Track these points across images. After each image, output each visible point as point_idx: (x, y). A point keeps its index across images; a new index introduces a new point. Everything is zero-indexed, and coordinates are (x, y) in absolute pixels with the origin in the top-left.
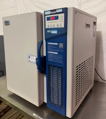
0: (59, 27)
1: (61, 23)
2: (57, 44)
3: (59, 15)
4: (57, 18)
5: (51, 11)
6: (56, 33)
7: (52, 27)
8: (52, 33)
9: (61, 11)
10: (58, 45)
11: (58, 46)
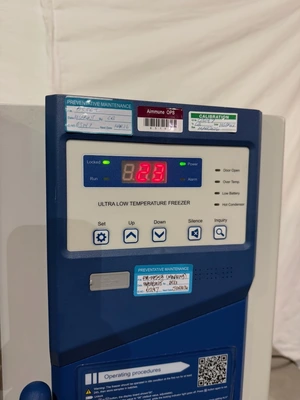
0: (207, 240)
1: (221, 212)
2: (179, 367)
3: (208, 155)
4: (187, 175)
5: (141, 109)
6: (187, 291)
7: (145, 242)
8: (141, 289)
9: (230, 126)
10: (193, 370)
11: (184, 382)
